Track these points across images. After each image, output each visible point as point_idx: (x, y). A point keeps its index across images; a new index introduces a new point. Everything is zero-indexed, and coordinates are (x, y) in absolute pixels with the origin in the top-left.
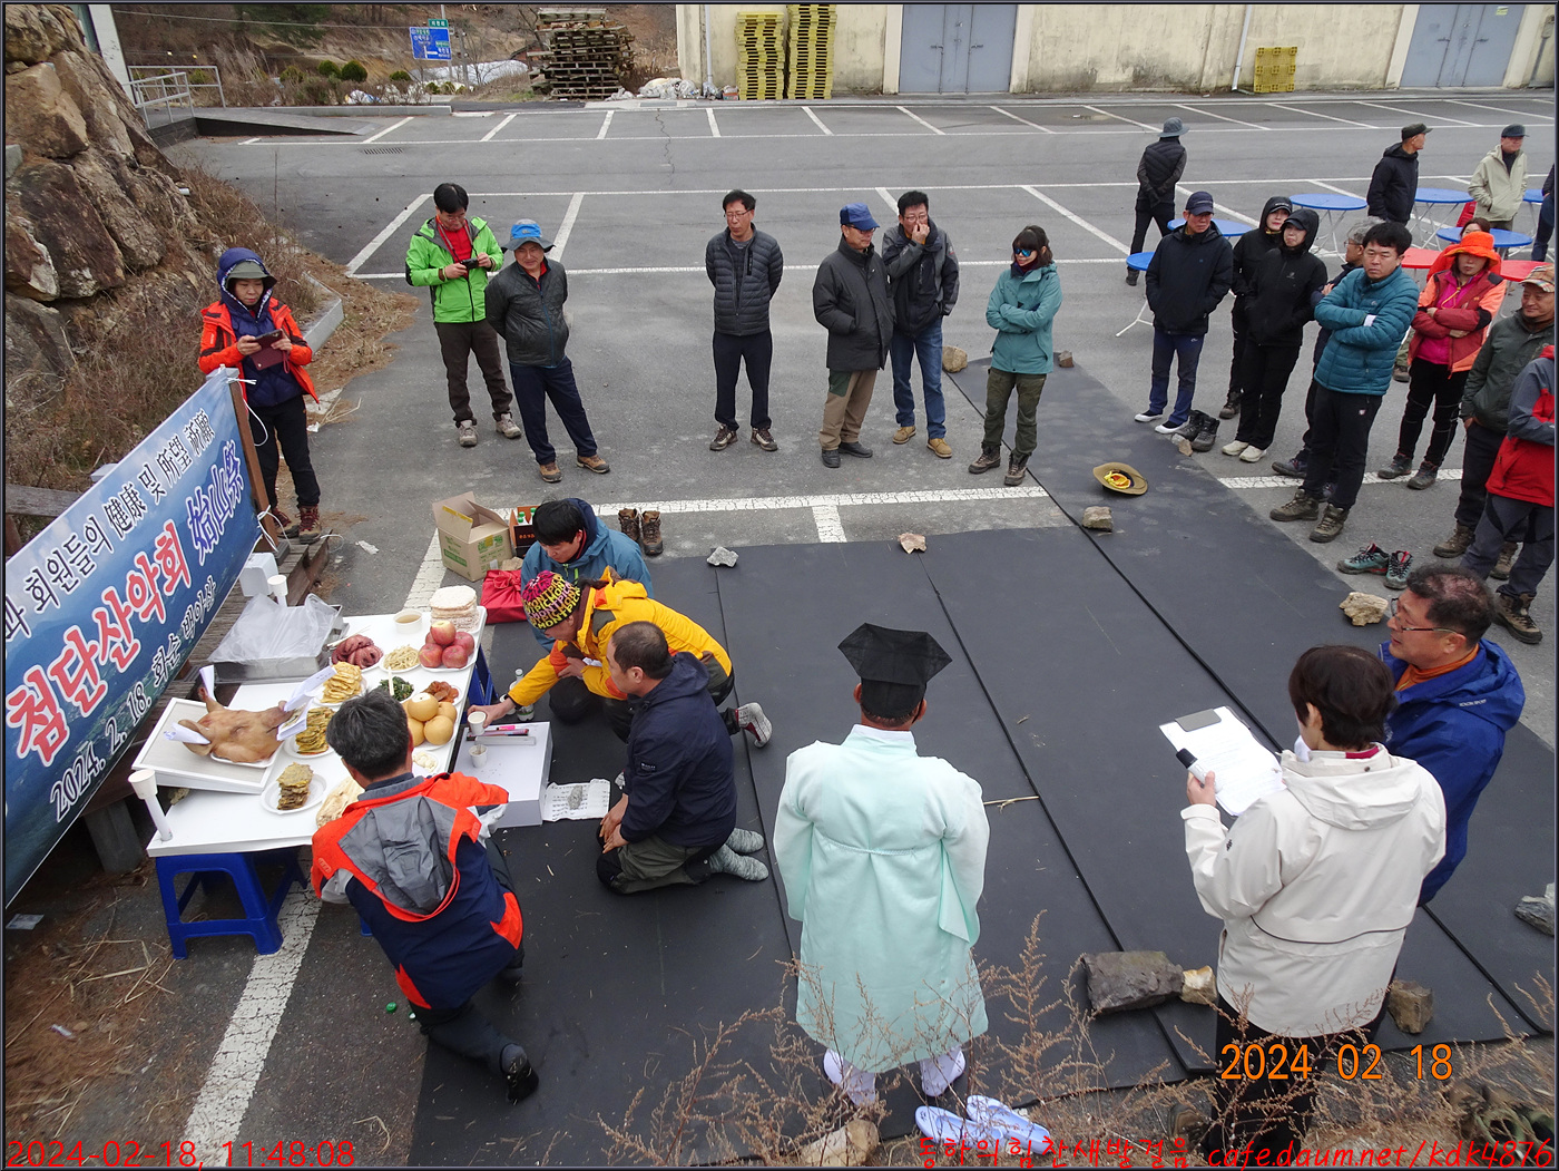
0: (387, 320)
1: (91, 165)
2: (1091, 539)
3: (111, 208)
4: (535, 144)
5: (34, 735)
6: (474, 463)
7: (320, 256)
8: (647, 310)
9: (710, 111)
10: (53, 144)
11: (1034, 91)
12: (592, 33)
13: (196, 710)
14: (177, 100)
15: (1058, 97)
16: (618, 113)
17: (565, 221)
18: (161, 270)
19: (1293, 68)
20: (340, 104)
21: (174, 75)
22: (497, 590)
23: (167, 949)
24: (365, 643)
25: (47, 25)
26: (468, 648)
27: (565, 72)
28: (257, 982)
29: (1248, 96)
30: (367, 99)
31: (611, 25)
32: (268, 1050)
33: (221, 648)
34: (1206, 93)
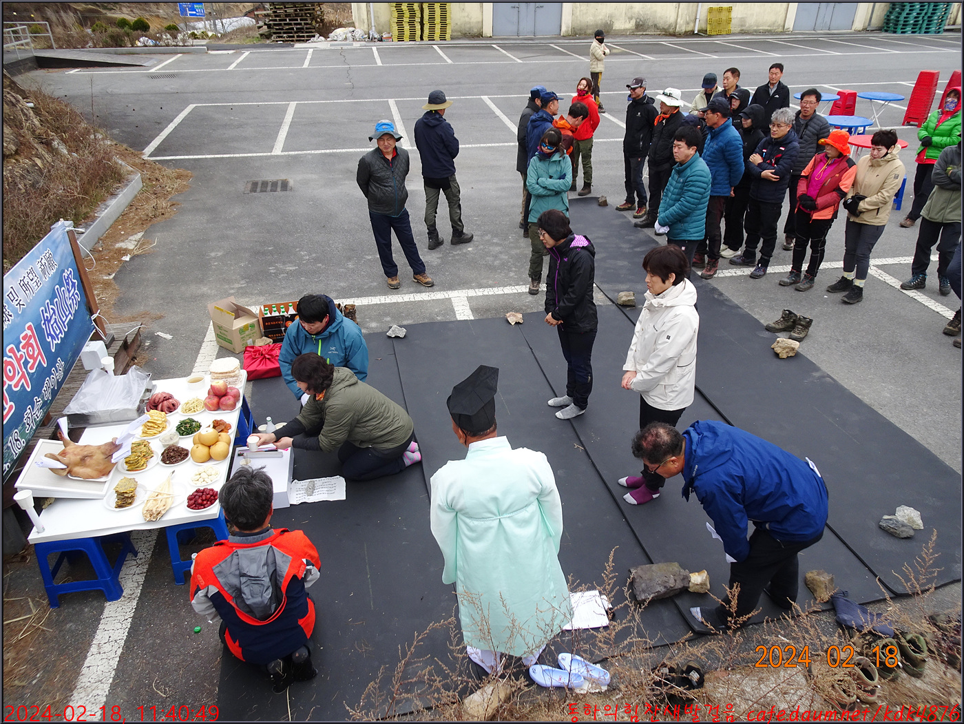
0: (172, 186)
2: (623, 312)
4: (262, 71)
6: (234, 278)
7: (125, 146)
9: (374, 49)
11: (575, 35)
13: (56, 447)
14: (22, 45)
16: (316, 51)
17: (285, 121)
18: (17, 157)
19: (729, 20)
20: (133, 46)
21: (19, 28)
22: (254, 359)
23: (45, 602)
24: (167, 397)
26: (236, 397)
27: (280, 25)
28: (108, 619)
29: (707, 37)
30: (150, 42)
32: (117, 663)
33: (71, 405)
34: (679, 35)
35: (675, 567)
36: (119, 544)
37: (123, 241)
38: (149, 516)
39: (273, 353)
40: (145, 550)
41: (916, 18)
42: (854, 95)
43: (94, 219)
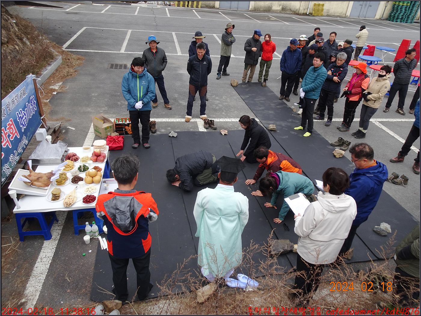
0: (75, 63)
2: (271, 133)
4: (117, 15)
6: (102, 105)
7: (54, 43)
9: (167, 9)
11: (255, 10)
13: (26, 172)
15: (262, 13)
16: (141, 8)
17: (126, 38)
18: (8, 44)
19: (322, 10)
22: (110, 141)
23: (18, 239)
24: (75, 155)
26: (104, 157)
28: (45, 248)
29: (311, 16)
32: (49, 266)
33: (32, 155)
34: (300, 15)
35: (288, 241)
37: (53, 85)
38: (66, 205)
39: (119, 139)
40: (62, 220)
41: (402, 16)
42: (374, 48)
43: (41, 75)
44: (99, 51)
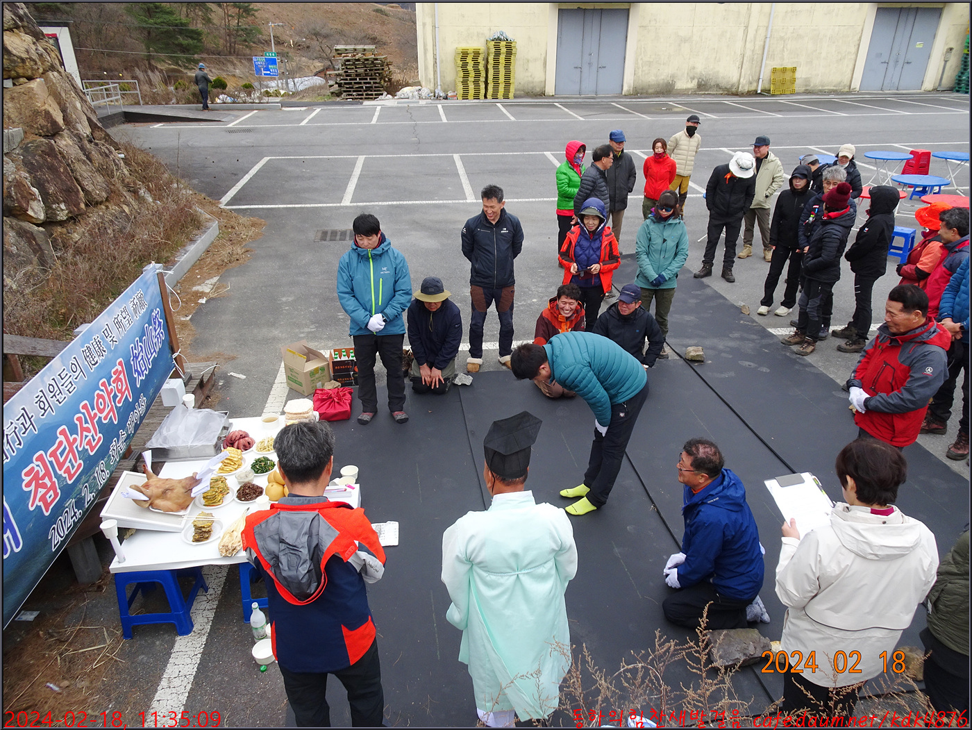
0: (246, 234)
1: (65, 140)
2: (691, 367)
3: (77, 166)
4: (332, 127)
5: (39, 495)
6: (304, 322)
7: (203, 195)
8: (407, 227)
9: (440, 106)
10: (42, 127)
11: (637, 94)
12: (367, 60)
13: (140, 479)
14: (111, 101)
15: (652, 97)
16: (384, 108)
17: (354, 173)
18: (107, 204)
19: (793, 81)
20: (212, 103)
21: (111, 86)
22: (322, 401)
23: (119, 633)
24: (244, 435)
25: (41, 56)
27: (351, 83)
28: (178, 654)
29: (770, 97)
30: (229, 100)
31: (379, 55)
32: (186, 698)
33: (153, 439)
34: (742, 95)
35: (754, 634)
36: (191, 579)
37: (199, 285)
38: (224, 551)
40: (215, 586)
42: (928, 155)
43: (174, 263)
44: (296, 206)
